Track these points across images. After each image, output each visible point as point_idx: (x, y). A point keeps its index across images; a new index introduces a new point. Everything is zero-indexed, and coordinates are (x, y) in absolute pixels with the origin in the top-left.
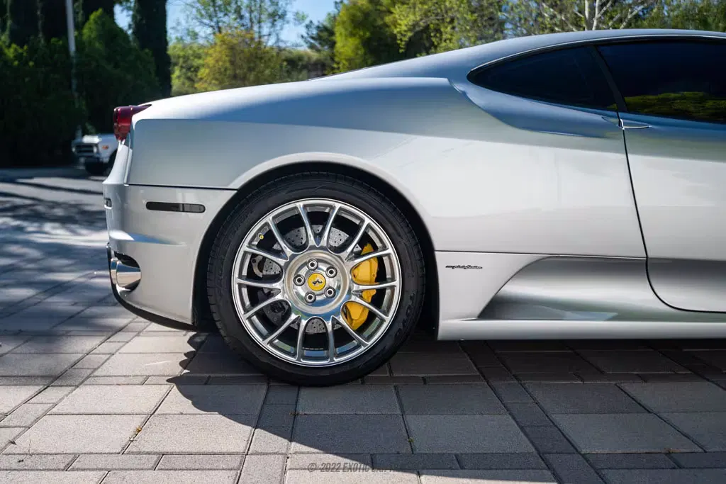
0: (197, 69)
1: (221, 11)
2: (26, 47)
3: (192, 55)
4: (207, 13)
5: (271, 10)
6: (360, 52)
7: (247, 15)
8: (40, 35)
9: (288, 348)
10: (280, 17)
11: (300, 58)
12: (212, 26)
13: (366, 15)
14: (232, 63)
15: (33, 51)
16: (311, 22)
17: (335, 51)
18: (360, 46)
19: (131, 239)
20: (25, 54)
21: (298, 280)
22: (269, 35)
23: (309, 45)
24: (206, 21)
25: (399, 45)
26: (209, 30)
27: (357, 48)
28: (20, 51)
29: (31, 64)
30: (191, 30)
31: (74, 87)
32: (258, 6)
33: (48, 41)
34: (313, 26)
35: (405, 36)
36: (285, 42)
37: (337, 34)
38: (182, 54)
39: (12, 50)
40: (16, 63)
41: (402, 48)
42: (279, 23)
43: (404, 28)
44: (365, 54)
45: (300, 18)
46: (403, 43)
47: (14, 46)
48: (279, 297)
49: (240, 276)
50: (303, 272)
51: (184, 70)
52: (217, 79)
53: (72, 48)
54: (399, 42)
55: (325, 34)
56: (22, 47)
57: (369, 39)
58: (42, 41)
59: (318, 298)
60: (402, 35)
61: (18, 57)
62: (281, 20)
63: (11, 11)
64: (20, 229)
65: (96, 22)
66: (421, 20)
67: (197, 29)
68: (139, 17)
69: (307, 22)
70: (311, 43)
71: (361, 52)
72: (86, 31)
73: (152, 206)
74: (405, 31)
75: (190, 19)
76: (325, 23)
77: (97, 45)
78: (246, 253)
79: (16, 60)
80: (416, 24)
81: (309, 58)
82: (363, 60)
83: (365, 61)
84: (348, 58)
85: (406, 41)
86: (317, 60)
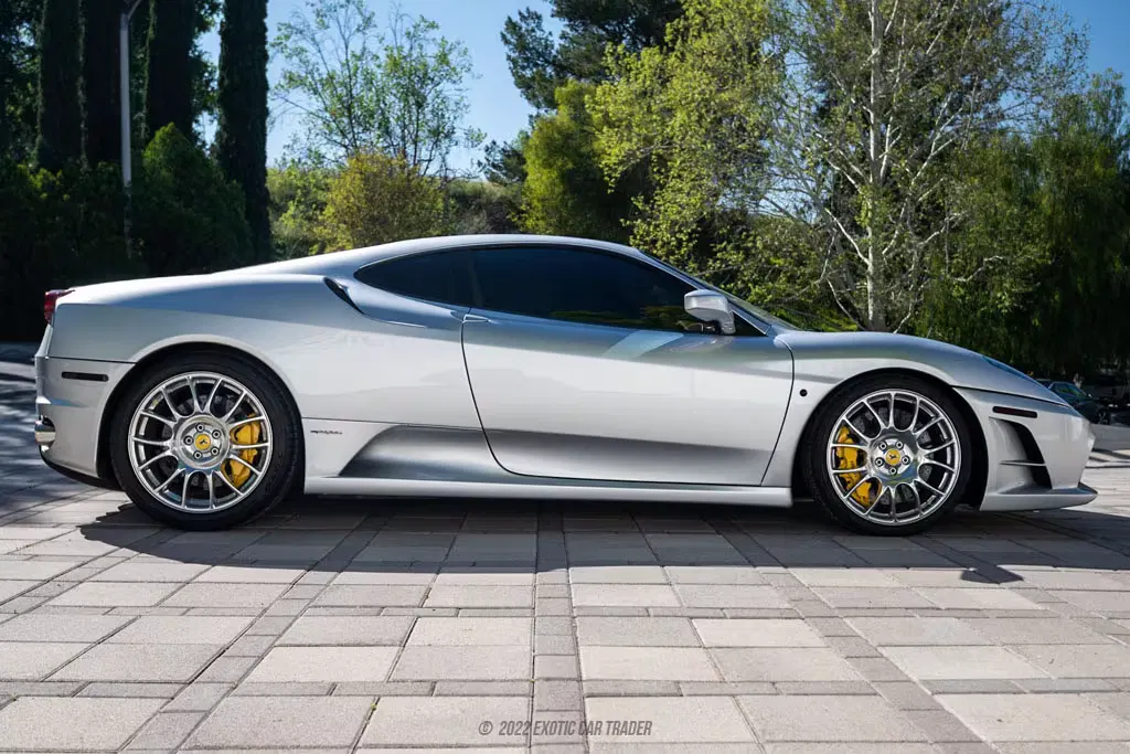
0: (321, 206)
1: (360, 124)
2: (59, 174)
3: (315, 186)
4: (338, 127)
5: (434, 124)
6: (557, 190)
7: (398, 131)
8: (84, 156)
9: (175, 497)
10: (447, 136)
11: (478, 194)
12: (345, 146)
13: (568, 137)
14: (370, 200)
15: (69, 180)
16: (494, 143)
17: (526, 185)
18: (557, 182)
19: (48, 402)
20: (58, 183)
21: (187, 440)
22: (430, 160)
23: (489, 175)
24: (338, 138)
25: (607, 183)
26: (342, 151)
27: (554, 184)
28: (52, 178)
29: (66, 196)
30: (313, 149)
31: (126, 230)
32: (414, 118)
33: (93, 164)
34: (497, 149)
35: (615, 170)
36: (453, 171)
37: (529, 162)
38: (300, 183)
39: (39, 177)
40: (45, 195)
41: (611, 188)
42: (445, 143)
43: (614, 159)
44: (564, 193)
45: (474, 138)
46: (613, 180)
47: (43, 171)
48: (168, 453)
49: (137, 435)
50: (191, 433)
51: (302, 207)
52: (345, 222)
53: (127, 176)
54: (606, 178)
55: (513, 161)
56: (54, 173)
57: (571, 172)
58: (85, 166)
59: (204, 456)
60: (611, 169)
61: (48, 186)
62: (447, 140)
63: (42, 121)
64: (16, 420)
65: (163, 140)
66: (638, 149)
67: (323, 150)
68: (225, 136)
69: (487, 142)
70: (493, 174)
71: (559, 189)
72: (148, 154)
73: (66, 375)
74: (615, 164)
75: (312, 136)
76: (515, 146)
77: (164, 173)
78: (142, 416)
79: (45, 191)
80: (631, 155)
81: (492, 193)
82: (562, 201)
83: (564, 203)
84: (540, 197)
85: (616, 178)
86: (502, 197)
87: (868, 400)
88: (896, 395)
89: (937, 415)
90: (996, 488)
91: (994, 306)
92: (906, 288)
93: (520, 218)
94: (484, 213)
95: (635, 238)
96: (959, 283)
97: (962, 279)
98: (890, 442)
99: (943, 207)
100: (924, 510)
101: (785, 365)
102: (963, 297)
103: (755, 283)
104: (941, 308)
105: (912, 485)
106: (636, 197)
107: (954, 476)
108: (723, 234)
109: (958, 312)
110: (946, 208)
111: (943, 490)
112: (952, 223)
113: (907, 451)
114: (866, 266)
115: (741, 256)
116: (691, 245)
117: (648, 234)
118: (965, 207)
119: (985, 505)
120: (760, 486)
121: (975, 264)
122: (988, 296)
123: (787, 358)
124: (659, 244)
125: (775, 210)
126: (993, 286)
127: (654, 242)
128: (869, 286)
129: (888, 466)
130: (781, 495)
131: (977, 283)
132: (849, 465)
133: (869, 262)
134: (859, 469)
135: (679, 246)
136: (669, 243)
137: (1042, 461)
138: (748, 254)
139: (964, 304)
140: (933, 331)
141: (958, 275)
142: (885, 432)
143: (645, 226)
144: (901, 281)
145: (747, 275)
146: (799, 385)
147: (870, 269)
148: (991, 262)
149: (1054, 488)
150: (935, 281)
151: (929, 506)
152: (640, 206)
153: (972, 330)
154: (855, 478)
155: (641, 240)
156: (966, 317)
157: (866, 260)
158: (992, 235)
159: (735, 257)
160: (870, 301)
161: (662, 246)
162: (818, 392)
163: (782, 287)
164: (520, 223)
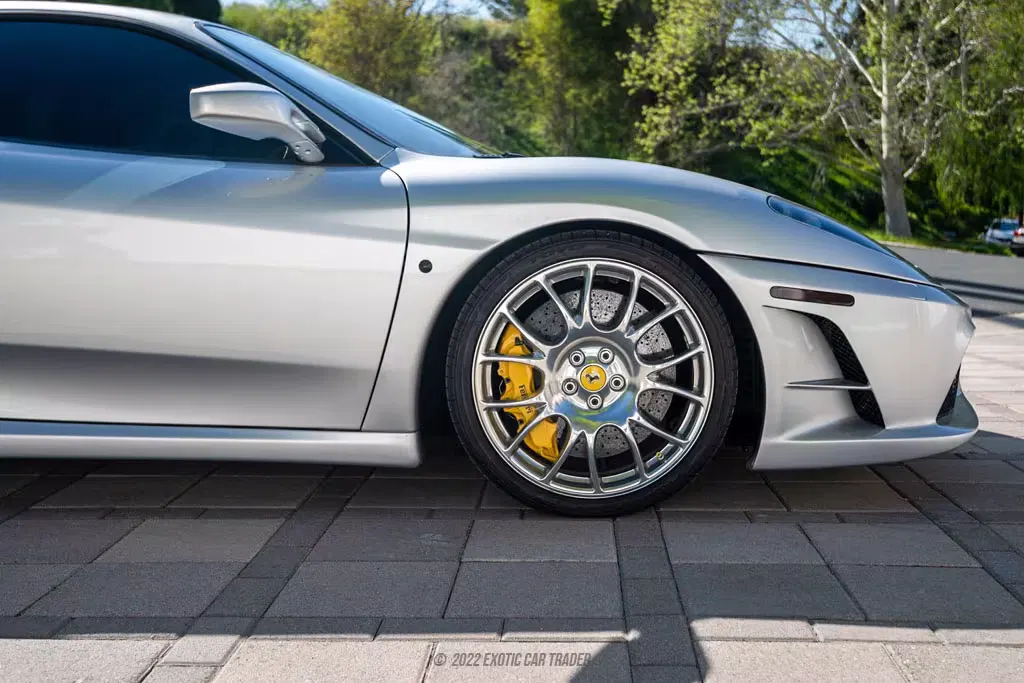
6: (555, 24)
11: (483, 30)
17: (526, 20)
18: (557, 16)
23: (492, 11)
25: (602, 14)
27: (552, 18)
35: (611, 1)
38: (290, 22)
41: (607, 19)
44: (564, 27)
46: (608, 12)
54: (602, 10)
57: (571, 5)
70: (496, 10)
71: (557, 24)
81: (497, 32)
82: (561, 37)
83: (562, 37)
84: (540, 32)
85: (612, 9)
86: (508, 35)
87: (548, 278)
88: (597, 268)
89: (673, 304)
90: (782, 430)
91: (1014, 141)
92: (920, 123)
93: (519, 55)
94: (489, 52)
95: (630, 71)
96: (977, 118)
97: (978, 113)
98: (592, 352)
99: (958, 35)
100: (650, 470)
101: (395, 217)
102: (981, 133)
103: (757, 119)
104: (960, 142)
105: (625, 428)
106: (632, 28)
107: (702, 411)
108: (722, 67)
109: (978, 148)
110: (962, 35)
111: (684, 436)
112: (969, 53)
113: (618, 367)
114: (879, 99)
115: (742, 90)
116: (690, 79)
117: (644, 67)
118: (980, 34)
119: (762, 460)
120: (360, 430)
121: (993, 96)
122: (1009, 129)
123: (397, 206)
124: (656, 78)
125: (783, 43)
126: (1014, 121)
127: (650, 76)
128: (883, 122)
129: (584, 394)
130: (400, 445)
131: (996, 115)
132: (517, 393)
133: (883, 94)
134: (534, 400)
135: (677, 80)
136: (666, 77)
137: (865, 381)
138: (750, 89)
139: (984, 140)
140: (950, 170)
141: (975, 108)
142: (577, 334)
143: (640, 60)
144: (914, 115)
145: (747, 111)
146: (419, 252)
147: (885, 103)
148: (1010, 94)
149: (887, 428)
150: (951, 113)
151: (659, 464)
152: (637, 38)
153: (993, 167)
154: (527, 416)
155: (637, 74)
156: (987, 153)
157: (879, 94)
158: (1014, 65)
159: (735, 91)
160: (884, 137)
161: (660, 81)
162: (453, 264)
163: (785, 123)
164: (519, 60)
